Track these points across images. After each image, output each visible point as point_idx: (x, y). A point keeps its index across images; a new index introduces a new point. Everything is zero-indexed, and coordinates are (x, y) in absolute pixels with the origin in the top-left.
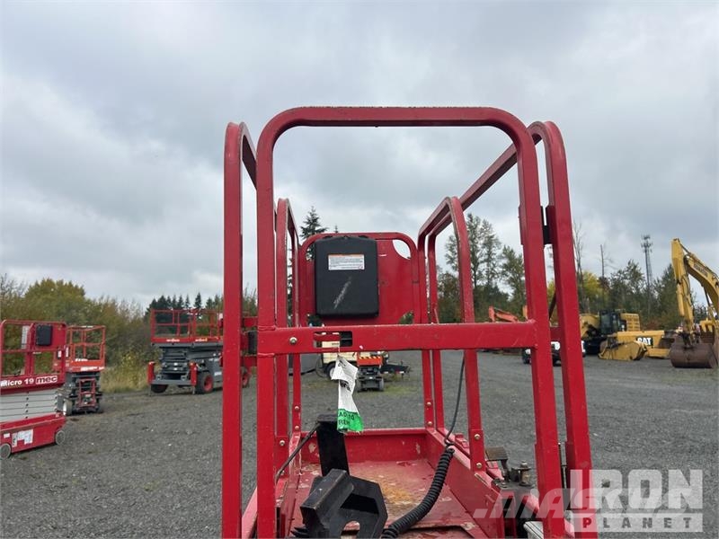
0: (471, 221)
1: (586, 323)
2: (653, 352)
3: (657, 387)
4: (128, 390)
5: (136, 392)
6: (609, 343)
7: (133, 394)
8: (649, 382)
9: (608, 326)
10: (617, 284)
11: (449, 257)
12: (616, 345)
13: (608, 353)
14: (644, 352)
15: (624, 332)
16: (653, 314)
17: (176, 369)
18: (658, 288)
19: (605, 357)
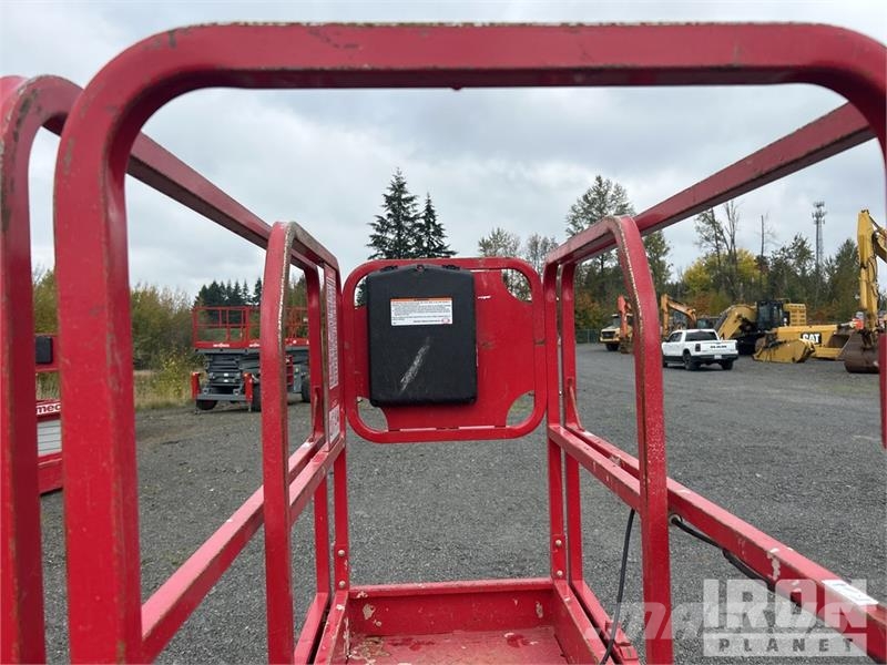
0: (600, 185)
1: (739, 316)
2: (821, 352)
3: (829, 401)
4: (168, 406)
5: (178, 408)
6: (768, 341)
7: (174, 411)
8: (819, 393)
9: (767, 319)
10: (779, 264)
11: (571, 232)
12: (775, 344)
13: (765, 353)
14: (810, 352)
15: (786, 327)
16: (821, 302)
17: (226, 381)
18: (830, 270)
19: (761, 358)
